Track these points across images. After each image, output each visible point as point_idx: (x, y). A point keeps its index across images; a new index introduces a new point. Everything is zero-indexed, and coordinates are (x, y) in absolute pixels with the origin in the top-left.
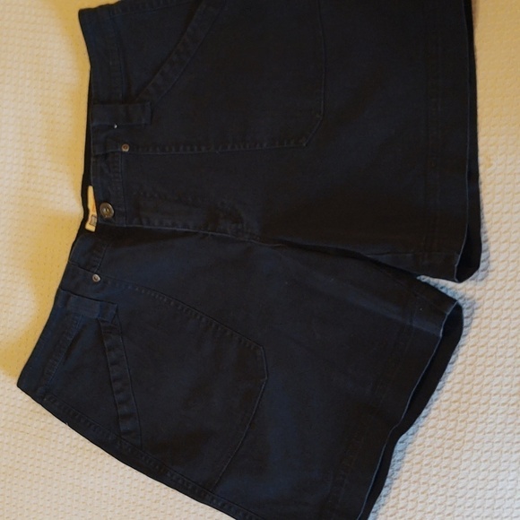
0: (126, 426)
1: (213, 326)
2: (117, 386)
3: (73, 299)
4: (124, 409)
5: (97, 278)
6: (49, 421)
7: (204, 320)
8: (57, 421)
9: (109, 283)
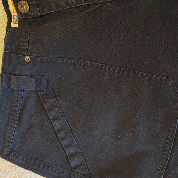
0: (74, 162)
1: (125, 73)
2: (61, 135)
3: (14, 79)
4: (70, 151)
5: (28, 58)
6: (17, 171)
7: (117, 70)
8: (23, 170)
9: (38, 60)
